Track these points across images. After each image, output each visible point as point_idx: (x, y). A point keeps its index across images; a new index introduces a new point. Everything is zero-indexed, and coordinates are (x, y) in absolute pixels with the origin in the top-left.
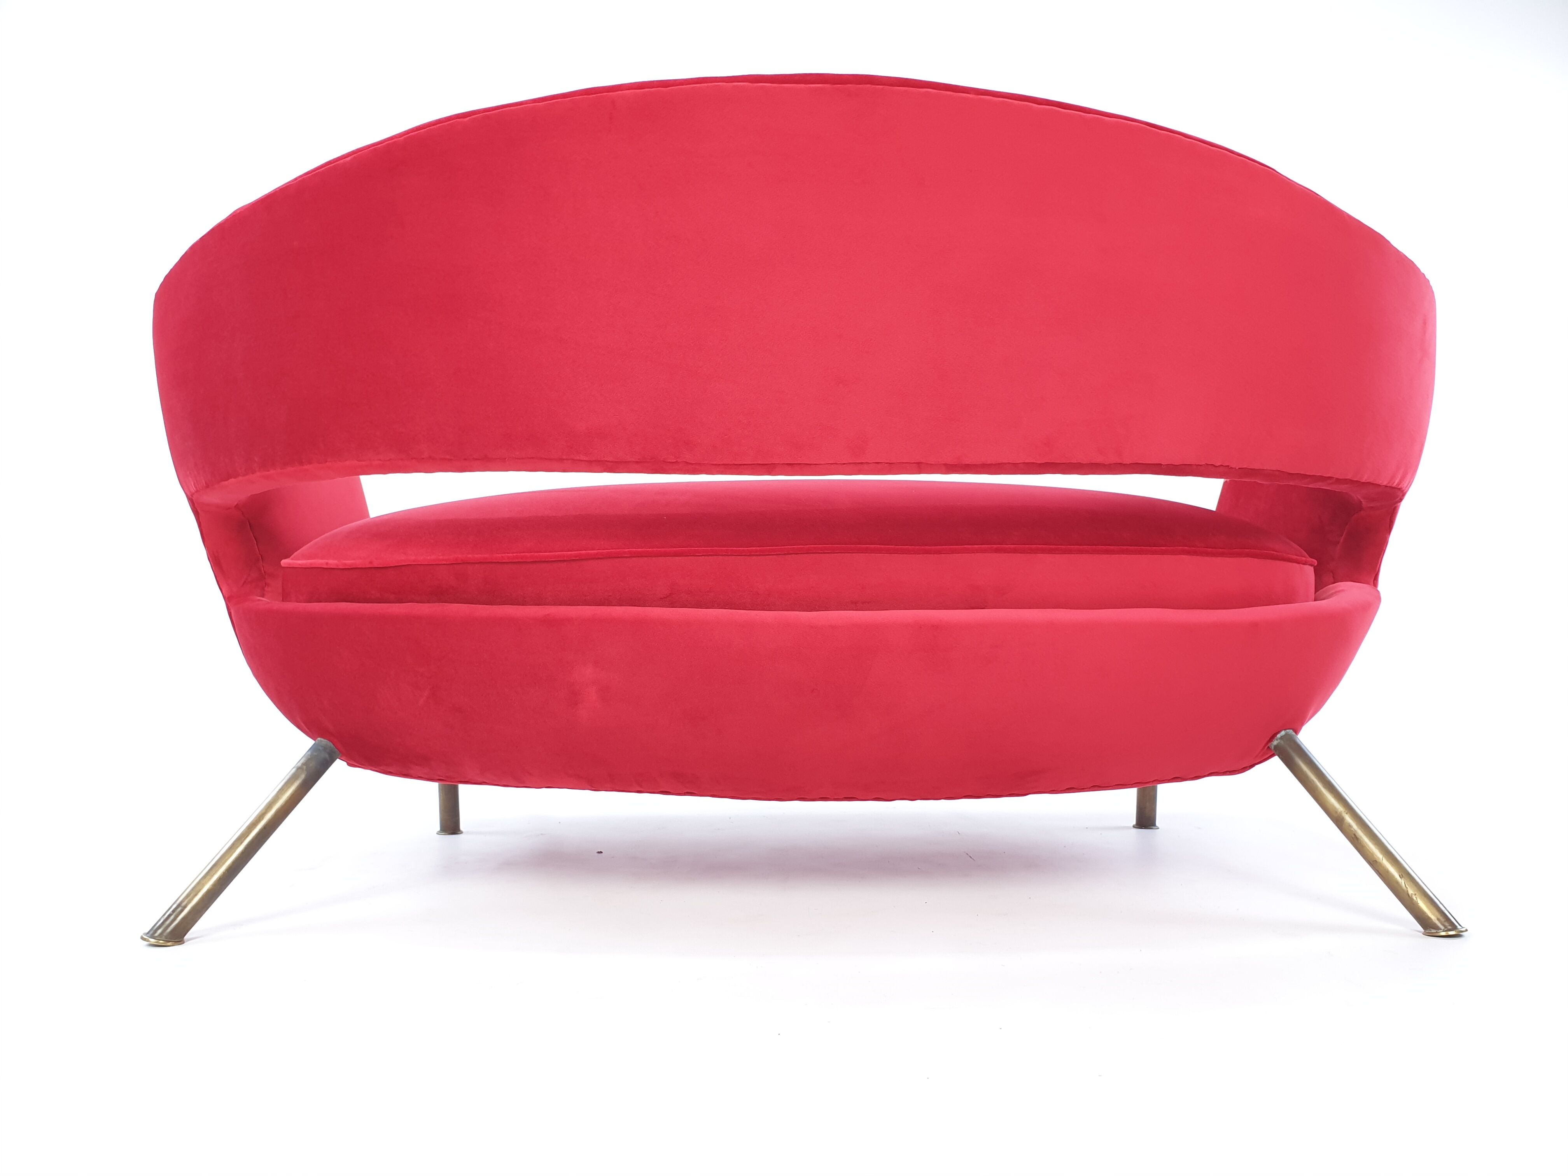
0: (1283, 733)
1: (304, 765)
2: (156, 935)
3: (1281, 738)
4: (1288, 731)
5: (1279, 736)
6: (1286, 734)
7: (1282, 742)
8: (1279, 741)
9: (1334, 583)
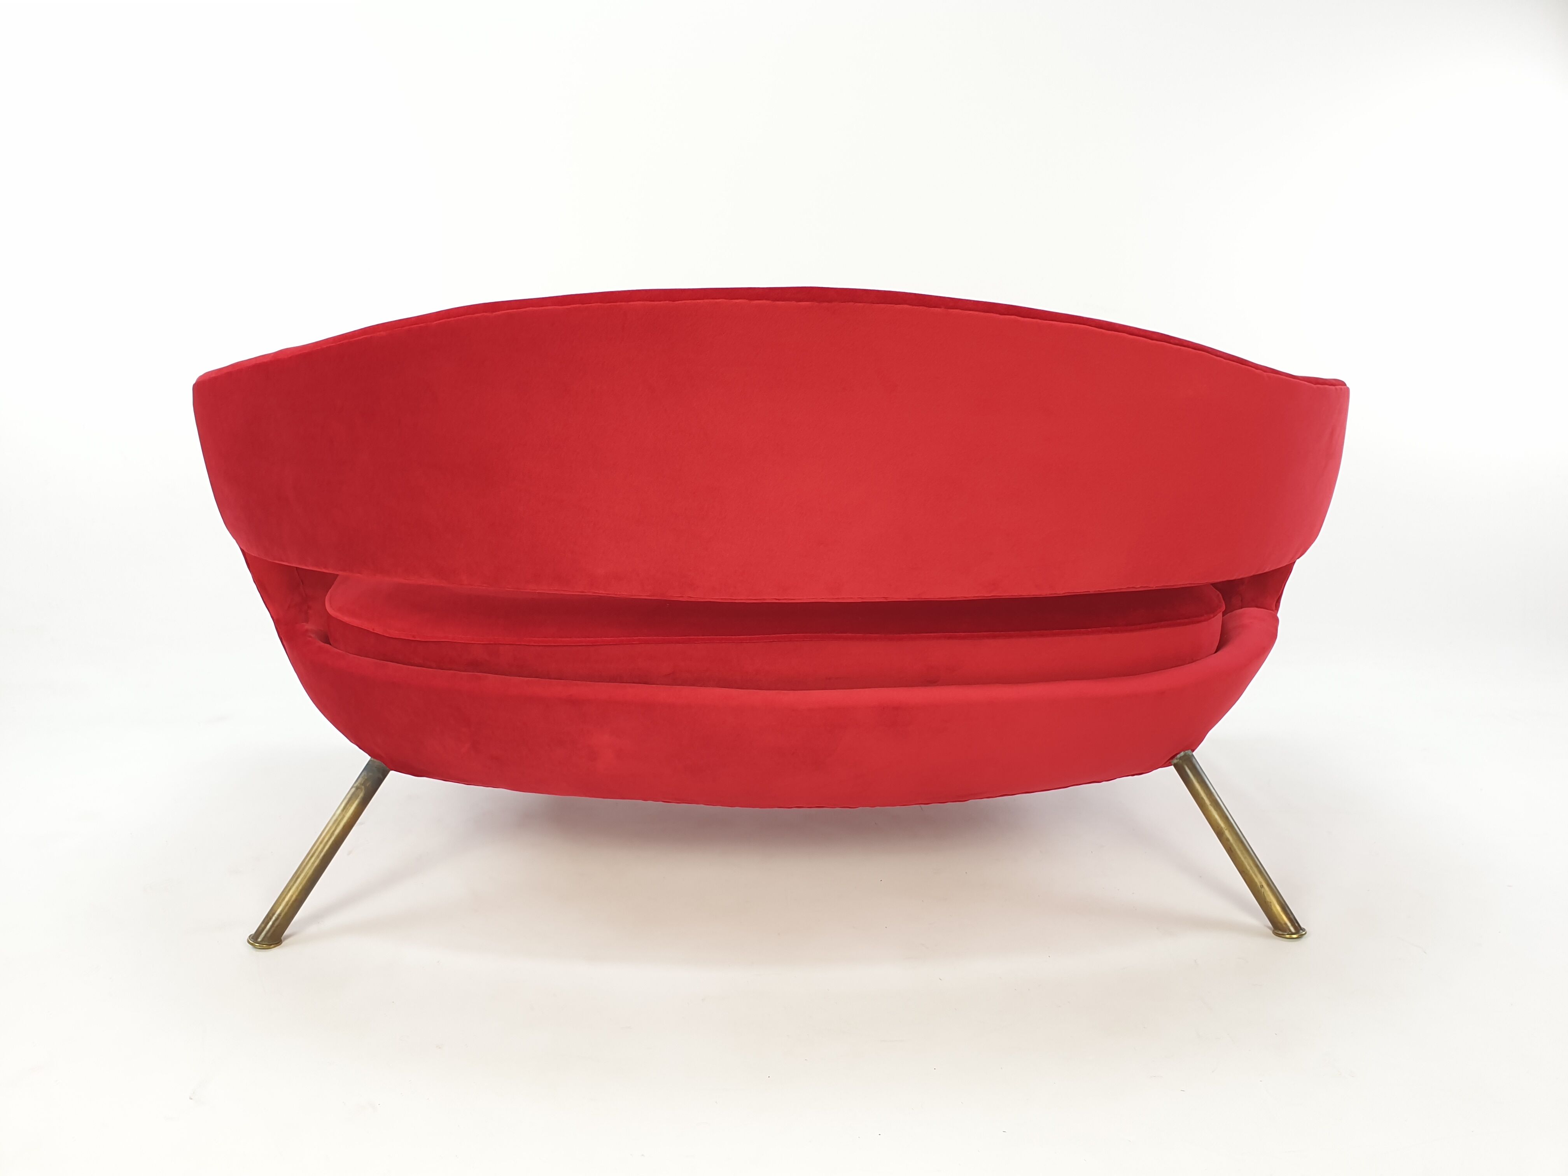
0: (1182, 754)
1: (362, 785)
2: (259, 940)
3: (1180, 758)
4: (1186, 752)
5: (1178, 756)
6: (1185, 755)
7: (1181, 761)
8: (1178, 760)
9: (1242, 608)
